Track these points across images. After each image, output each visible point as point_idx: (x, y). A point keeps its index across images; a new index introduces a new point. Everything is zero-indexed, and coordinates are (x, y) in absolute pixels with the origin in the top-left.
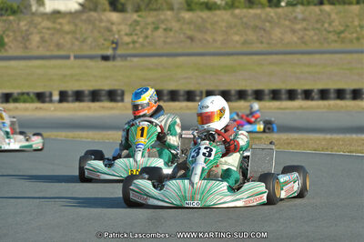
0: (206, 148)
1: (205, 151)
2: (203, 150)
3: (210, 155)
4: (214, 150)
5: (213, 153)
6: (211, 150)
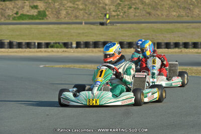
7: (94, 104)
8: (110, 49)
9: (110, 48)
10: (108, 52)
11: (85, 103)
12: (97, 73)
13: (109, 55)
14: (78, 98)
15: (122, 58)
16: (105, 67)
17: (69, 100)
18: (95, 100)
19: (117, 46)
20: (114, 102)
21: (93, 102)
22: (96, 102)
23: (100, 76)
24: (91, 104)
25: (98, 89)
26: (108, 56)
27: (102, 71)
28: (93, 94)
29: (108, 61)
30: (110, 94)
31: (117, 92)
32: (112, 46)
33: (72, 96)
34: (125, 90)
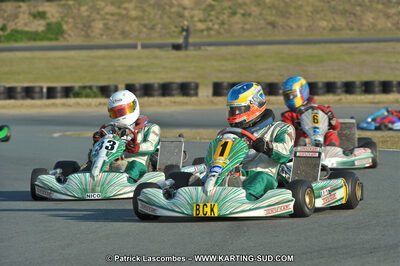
0: (109, 142)
1: (108, 144)
2: (106, 144)
3: (112, 148)
4: (117, 143)
5: (116, 146)
6: (114, 143)
7: (208, 214)
8: (241, 96)
9: (240, 93)
10: (237, 103)
11: (189, 212)
12: (215, 147)
13: (239, 108)
14: (173, 200)
15: (267, 115)
16: (232, 136)
17: (154, 205)
18: (209, 205)
19: (256, 89)
20: (250, 210)
21: (206, 209)
22: (212, 210)
23: (222, 154)
24: (201, 214)
25: (216, 183)
26: (237, 112)
27: (226, 143)
28: (205, 192)
29: (237, 121)
30: (242, 193)
31: (258, 188)
32: (245, 90)
33: (161, 196)
34: (276, 184)
